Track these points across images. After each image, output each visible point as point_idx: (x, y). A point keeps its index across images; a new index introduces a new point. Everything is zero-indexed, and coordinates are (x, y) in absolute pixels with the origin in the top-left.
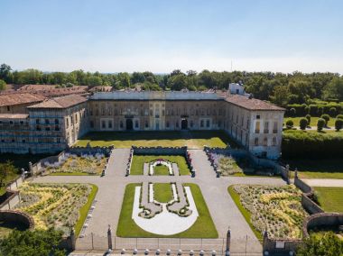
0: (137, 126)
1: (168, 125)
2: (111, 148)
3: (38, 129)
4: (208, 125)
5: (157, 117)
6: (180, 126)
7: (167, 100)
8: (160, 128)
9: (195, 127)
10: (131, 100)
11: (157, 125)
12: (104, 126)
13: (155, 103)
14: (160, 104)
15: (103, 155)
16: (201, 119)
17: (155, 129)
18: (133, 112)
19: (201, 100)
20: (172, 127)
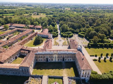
0: (49, 60)
1: (58, 60)
2: (43, 76)
3: (23, 71)
4: (70, 60)
5: (55, 58)
6: (62, 60)
7: (58, 54)
8: (56, 61)
9: (66, 61)
10: (48, 54)
11: (55, 60)
12: (40, 60)
13: (54, 55)
14: (56, 55)
15: (40, 79)
16: (68, 59)
17: (55, 61)
18: (48, 57)
19: (68, 54)
20: (60, 61)
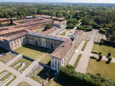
0: (39, 44)
1: (47, 46)
5: (44, 43)
6: (51, 47)
7: (46, 38)
9: (55, 48)
13: (43, 39)
17: (43, 46)
18: (37, 40)
19: (56, 40)
20: (48, 47)
